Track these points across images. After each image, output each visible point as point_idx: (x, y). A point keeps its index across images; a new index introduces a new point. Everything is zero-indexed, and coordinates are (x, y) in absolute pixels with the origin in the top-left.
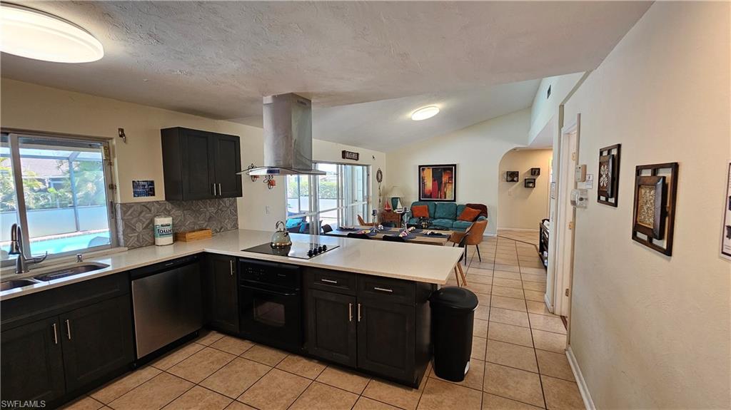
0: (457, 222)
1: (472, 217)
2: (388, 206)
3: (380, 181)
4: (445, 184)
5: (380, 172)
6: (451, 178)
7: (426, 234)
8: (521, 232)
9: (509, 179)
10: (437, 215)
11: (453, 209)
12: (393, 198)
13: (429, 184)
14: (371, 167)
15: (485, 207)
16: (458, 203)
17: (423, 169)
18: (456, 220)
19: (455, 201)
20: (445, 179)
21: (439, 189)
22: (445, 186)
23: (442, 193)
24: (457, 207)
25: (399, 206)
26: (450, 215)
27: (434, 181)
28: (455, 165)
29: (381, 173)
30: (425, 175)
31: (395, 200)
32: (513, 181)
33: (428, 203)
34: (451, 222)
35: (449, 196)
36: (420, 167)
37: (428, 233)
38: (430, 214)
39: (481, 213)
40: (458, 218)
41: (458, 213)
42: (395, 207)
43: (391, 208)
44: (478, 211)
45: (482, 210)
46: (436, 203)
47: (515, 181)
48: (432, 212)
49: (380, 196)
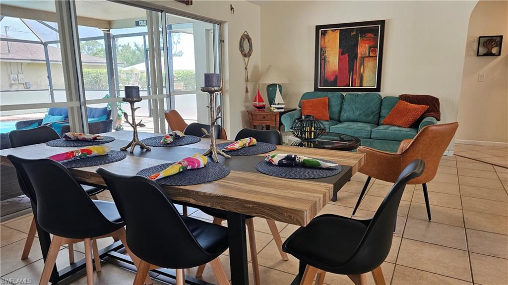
0: (381, 127)
1: (411, 119)
2: (261, 100)
3: (246, 55)
4: (363, 58)
5: (246, 38)
6: (372, 48)
7: (270, 163)
8: (494, 148)
9: (482, 50)
10: (344, 115)
11: (374, 106)
12: (269, 86)
13: (333, 60)
14: (226, 26)
15: (438, 99)
16: (384, 93)
17: (324, 33)
18: (378, 124)
19: (378, 89)
20: (363, 49)
21: (352, 69)
22: (362, 63)
23: (357, 77)
24: (381, 101)
25: (278, 98)
26: (368, 115)
27: (342, 53)
28: (382, 23)
29: (249, 40)
30: (327, 44)
31: (272, 88)
32: (489, 54)
33: (330, 94)
34: (368, 127)
35: (369, 81)
36: (318, 28)
37: (276, 160)
38: (331, 113)
39: (427, 111)
40: (382, 121)
41: (383, 113)
42: (271, 102)
43: (266, 102)
44: (421, 108)
45: (431, 105)
46: (344, 94)
47: (494, 55)
48: (336, 109)
49: (247, 80)
